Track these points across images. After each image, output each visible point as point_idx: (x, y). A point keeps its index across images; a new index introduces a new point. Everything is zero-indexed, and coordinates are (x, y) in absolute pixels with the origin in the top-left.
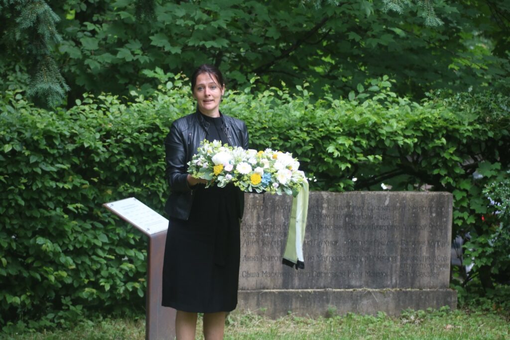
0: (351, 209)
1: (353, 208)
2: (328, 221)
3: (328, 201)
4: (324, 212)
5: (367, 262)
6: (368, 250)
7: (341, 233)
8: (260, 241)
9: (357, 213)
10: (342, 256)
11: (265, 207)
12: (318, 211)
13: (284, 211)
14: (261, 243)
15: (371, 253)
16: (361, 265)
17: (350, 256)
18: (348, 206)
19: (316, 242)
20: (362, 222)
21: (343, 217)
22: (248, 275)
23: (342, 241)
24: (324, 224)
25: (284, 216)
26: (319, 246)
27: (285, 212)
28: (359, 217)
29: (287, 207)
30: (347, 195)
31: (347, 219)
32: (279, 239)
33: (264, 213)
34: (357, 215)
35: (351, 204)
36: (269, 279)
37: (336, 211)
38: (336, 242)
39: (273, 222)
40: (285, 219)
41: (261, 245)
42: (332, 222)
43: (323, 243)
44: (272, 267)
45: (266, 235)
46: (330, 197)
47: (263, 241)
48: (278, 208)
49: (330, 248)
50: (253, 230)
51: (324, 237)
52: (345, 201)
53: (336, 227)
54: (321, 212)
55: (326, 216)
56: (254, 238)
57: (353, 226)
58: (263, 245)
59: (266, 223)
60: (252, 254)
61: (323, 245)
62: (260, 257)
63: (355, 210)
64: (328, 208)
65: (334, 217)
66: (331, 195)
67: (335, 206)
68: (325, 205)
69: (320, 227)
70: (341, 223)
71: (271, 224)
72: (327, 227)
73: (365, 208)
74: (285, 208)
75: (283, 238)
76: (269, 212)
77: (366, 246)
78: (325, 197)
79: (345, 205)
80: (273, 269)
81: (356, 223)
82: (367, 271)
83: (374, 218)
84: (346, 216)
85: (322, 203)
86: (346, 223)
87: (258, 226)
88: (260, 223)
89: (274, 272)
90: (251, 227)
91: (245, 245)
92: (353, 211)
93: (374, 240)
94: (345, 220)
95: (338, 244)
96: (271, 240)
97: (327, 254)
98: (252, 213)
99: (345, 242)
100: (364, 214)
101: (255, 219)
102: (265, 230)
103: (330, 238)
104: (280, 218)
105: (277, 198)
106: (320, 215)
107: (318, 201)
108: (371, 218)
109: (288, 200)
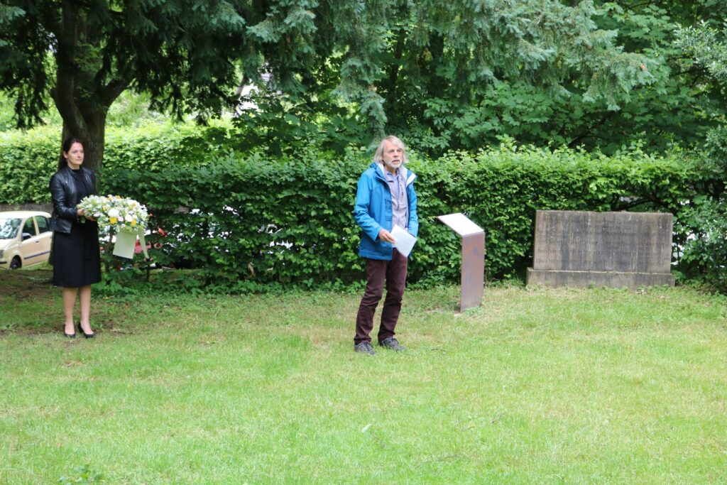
0: (606, 223)
1: (608, 222)
2: (591, 230)
3: (592, 217)
4: (589, 224)
5: (616, 255)
6: (617, 248)
7: (600, 237)
8: (548, 241)
9: (610, 225)
10: (601, 251)
11: (551, 219)
12: (585, 223)
15: (619, 250)
16: (612, 257)
17: (606, 251)
18: (604, 221)
20: (613, 230)
21: (601, 227)
22: (540, 261)
23: (600, 242)
24: (589, 232)
25: (563, 226)
26: (585, 244)
27: (564, 223)
28: (611, 228)
29: (565, 221)
30: (604, 214)
31: (604, 228)
32: (560, 240)
33: (551, 223)
35: (606, 219)
36: (553, 264)
37: (597, 223)
38: (597, 243)
39: (556, 229)
41: (548, 243)
42: (594, 230)
43: (588, 243)
44: (556, 256)
45: (552, 237)
46: (592, 215)
47: (550, 241)
48: (559, 221)
49: (592, 246)
50: (544, 234)
51: (589, 239)
52: (603, 218)
53: (597, 234)
54: (587, 224)
55: (590, 226)
56: (544, 239)
57: (608, 233)
58: (550, 243)
59: (551, 230)
60: (543, 248)
62: (548, 250)
65: (595, 227)
66: (593, 213)
67: (596, 221)
68: (590, 220)
69: (586, 233)
70: (600, 230)
72: (591, 233)
73: (616, 222)
75: (562, 239)
76: (554, 223)
77: (616, 246)
78: (590, 214)
81: (609, 231)
82: (617, 261)
83: (621, 228)
84: (604, 226)
85: (588, 219)
86: (603, 231)
87: (547, 232)
88: (548, 230)
89: (557, 259)
90: (542, 232)
91: (538, 244)
92: (608, 224)
93: (621, 242)
96: (555, 240)
97: (590, 250)
98: (543, 223)
99: (602, 243)
100: (615, 226)
101: (545, 227)
102: (551, 234)
103: (593, 240)
104: (561, 227)
105: (559, 215)
106: (586, 226)
107: (585, 217)
108: (619, 228)
109: (566, 216)
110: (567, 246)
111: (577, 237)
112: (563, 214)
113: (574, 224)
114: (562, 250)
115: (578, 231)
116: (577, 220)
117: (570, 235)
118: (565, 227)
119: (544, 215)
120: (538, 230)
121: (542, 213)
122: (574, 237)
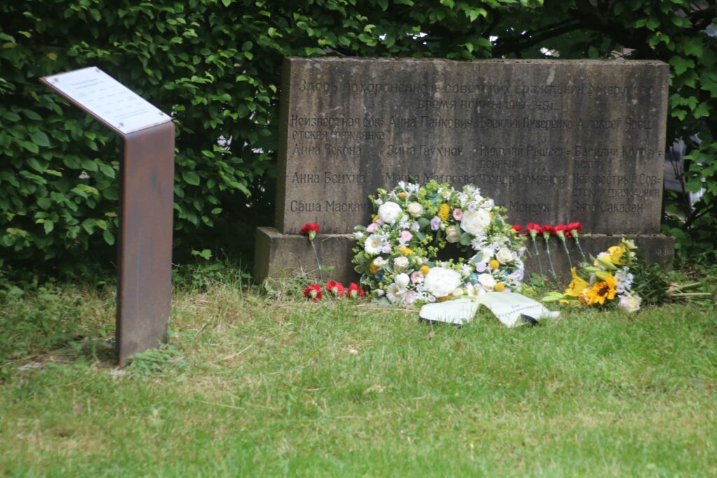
0: (486, 91)
1: (490, 88)
2: (444, 112)
3: (446, 76)
4: (438, 95)
5: (514, 185)
6: (516, 163)
7: (468, 133)
8: (323, 147)
9: (496, 98)
10: (470, 174)
11: (332, 84)
12: (426, 94)
13: (365, 94)
14: (324, 151)
15: (520, 170)
16: (502, 191)
17: (484, 175)
18: (481, 85)
19: (423, 151)
20: (505, 114)
21: (471, 106)
22: (301, 207)
23: (469, 148)
24: (438, 118)
25: (365, 103)
26: (428, 157)
27: (368, 95)
28: (500, 104)
29: (371, 88)
30: (479, 65)
31: (479, 108)
32: (357, 144)
33: (331, 96)
34: (496, 101)
35: (485, 82)
36: (338, 214)
37: (459, 94)
38: (459, 150)
39: (347, 113)
40: (368, 108)
41: (325, 154)
42: (452, 114)
43: (436, 152)
44: (345, 193)
45: (334, 136)
46: (448, 69)
47: (328, 147)
48: (355, 89)
49: (447, 161)
50: (311, 128)
51: (437, 140)
52: (476, 77)
53: (460, 123)
54: (433, 96)
55: (441, 103)
56: (312, 142)
57: (490, 121)
58: (329, 152)
59: (333, 116)
60: (308, 171)
61: (436, 156)
62: (324, 176)
63: (493, 93)
64: (445, 88)
65: (455, 105)
66: (450, 65)
67: (457, 85)
68: (440, 84)
69: (430, 122)
70: (468, 115)
71: (342, 116)
72: (443, 122)
73: (512, 89)
74: (368, 89)
75: (363, 142)
76: (339, 94)
77: (512, 157)
78: (440, 68)
79: (475, 84)
80: (346, 198)
81: (494, 117)
82: (514, 202)
83: (526, 107)
84: (478, 103)
85: (434, 80)
86: (476, 117)
87: (320, 121)
88: (324, 114)
89: (348, 202)
90: (306, 121)
91: (296, 154)
92: (489, 95)
93: (526, 146)
94: (476, 112)
95: (461, 154)
96: (342, 145)
97: (442, 172)
98: (309, 96)
99: (475, 150)
100: (509, 99)
101: (314, 108)
102: (331, 127)
103: (448, 143)
104: (360, 106)
105: (354, 70)
106: (430, 102)
107: (426, 75)
108: (521, 106)
109: (374, 75)
110: (377, 160)
111: (404, 136)
112: (366, 67)
113: (397, 97)
114: (363, 174)
115: (407, 116)
116: (406, 86)
117: (384, 129)
118: (371, 106)
119: (313, 70)
120: (295, 117)
121: (308, 66)
122: (398, 134)
